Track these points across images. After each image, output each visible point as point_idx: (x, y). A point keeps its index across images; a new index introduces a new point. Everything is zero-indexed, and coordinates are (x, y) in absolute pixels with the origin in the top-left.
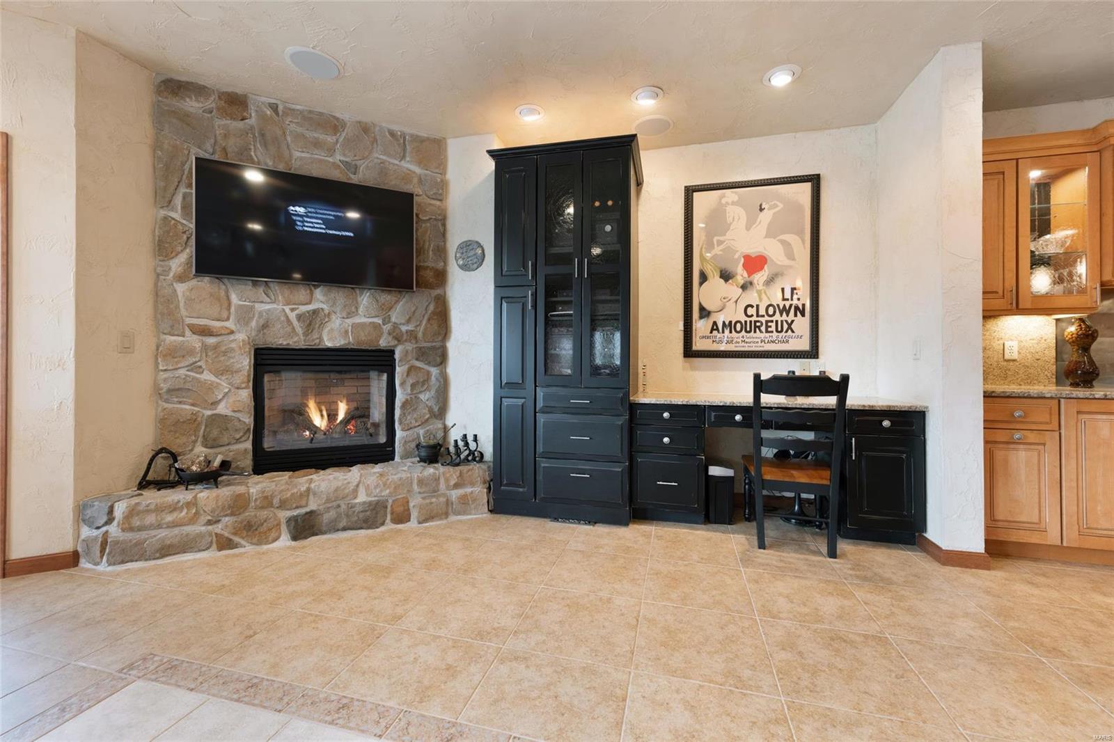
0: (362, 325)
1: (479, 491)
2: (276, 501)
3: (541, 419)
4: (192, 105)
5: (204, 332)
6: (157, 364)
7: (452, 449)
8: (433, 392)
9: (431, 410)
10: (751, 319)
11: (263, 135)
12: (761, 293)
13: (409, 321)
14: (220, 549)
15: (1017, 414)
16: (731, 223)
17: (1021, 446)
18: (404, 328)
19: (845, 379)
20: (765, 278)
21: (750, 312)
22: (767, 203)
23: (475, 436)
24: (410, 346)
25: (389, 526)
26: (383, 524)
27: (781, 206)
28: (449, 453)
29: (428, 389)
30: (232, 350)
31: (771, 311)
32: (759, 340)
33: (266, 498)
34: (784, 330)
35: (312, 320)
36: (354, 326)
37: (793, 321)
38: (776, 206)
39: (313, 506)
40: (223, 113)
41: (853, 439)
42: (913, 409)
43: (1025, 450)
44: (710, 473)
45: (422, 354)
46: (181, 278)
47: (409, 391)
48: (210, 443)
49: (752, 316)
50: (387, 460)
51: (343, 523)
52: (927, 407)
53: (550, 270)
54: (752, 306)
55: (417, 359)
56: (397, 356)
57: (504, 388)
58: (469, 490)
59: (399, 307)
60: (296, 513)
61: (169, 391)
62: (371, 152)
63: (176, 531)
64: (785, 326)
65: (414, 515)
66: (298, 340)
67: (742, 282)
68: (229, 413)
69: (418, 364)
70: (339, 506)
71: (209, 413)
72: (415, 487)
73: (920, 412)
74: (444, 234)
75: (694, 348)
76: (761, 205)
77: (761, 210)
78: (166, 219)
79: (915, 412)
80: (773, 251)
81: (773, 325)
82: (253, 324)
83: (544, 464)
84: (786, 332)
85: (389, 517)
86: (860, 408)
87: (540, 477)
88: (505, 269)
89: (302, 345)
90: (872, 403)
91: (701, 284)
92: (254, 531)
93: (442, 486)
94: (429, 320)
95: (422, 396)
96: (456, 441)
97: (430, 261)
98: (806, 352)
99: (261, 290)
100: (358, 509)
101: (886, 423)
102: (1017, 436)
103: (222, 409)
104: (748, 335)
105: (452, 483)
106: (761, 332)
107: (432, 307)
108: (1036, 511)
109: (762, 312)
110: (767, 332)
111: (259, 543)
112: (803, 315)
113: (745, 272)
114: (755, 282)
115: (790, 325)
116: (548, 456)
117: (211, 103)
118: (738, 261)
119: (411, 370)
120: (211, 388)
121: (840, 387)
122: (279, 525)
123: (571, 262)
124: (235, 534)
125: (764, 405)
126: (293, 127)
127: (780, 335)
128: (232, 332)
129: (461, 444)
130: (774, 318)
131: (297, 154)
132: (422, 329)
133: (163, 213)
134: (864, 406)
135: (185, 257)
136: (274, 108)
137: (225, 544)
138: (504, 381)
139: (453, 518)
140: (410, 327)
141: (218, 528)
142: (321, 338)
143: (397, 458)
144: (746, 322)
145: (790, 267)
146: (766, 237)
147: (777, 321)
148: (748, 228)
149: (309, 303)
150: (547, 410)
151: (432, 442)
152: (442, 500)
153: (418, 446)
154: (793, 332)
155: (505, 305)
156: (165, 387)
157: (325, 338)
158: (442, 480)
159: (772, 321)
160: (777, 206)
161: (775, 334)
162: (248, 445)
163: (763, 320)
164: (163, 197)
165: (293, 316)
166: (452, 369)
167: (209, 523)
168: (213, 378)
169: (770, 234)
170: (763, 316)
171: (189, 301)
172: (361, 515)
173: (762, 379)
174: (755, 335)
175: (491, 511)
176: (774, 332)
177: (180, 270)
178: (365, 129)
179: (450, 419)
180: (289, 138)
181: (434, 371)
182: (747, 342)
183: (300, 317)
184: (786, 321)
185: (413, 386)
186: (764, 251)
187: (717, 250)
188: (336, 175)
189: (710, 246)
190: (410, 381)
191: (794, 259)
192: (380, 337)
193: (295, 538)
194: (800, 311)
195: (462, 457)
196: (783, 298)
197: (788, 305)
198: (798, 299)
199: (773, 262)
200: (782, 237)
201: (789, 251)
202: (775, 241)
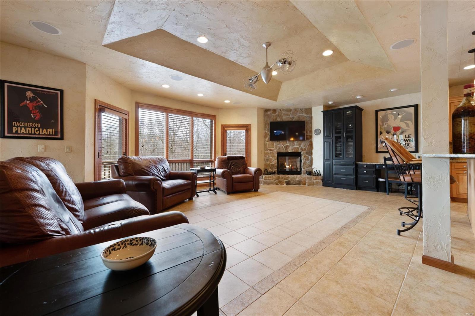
0: (295, 148)
1: (320, 181)
2: (284, 178)
3: (334, 166)
4: (269, 113)
5: (270, 150)
6: (264, 155)
7: (314, 173)
8: (309, 161)
9: (309, 165)
11: (279, 115)
13: (304, 146)
14: (276, 185)
15: (464, 167)
16: (389, 119)
18: (303, 148)
22: (400, 113)
23: (319, 170)
24: (304, 152)
25: (302, 185)
26: (301, 185)
27: (405, 114)
28: (313, 173)
29: (308, 160)
30: (274, 153)
33: (282, 177)
35: (287, 147)
36: (294, 148)
37: (409, 143)
38: (403, 114)
39: (289, 180)
40: (273, 113)
44: (379, 180)
45: (307, 153)
46: (267, 141)
47: (304, 161)
48: (272, 169)
50: (300, 174)
51: (294, 183)
53: (336, 135)
55: (306, 154)
56: (302, 154)
57: (325, 160)
58: (318, 181)
59: (302, 144)
60: (286, 180)
61: (266, 160)
62: (297, 114)
63: (270, 181)
65: (307, 184)
66: (284, 151)
67: (393, 134)
68: (274, 164)
69: (306, 155)
70: (293, 180)
71: (271, 164)
72: (307, 178)
74: (311, 128)
75: (379, 151)
76: (398, 114)
78: (266, 132)
80: (403, 125)
82: (277, 148)
83: (335, 176)
84: (407, 146)
85: (302, 184)
87: (334, 179)
88: (326, 135)
89: (285, 152)
91: (380, 135)
92: (281, 183)
93: (312, 179)
94: (308, 146)
95: (307, 162)
96: (315, 171)
97: (309, 134)
98: (413, 151)
99: (279, 142)
100: (297, 181)
102: (465, 172)
103: (273, 163)
105: (314, 179)
107: (309, 143)
111: (281, 185)
112: (412, 142)
114: (397, 134)
115: (408, 145)
116: (335, 174)
117: (271, 112)
118: (391, 129)
119: (305, 156)
120: (271, 159)
122: (284, 182)
123: (341, 133)
124: (278, 183)
126: (283, 113)
127: (405, 147)
128: (274, 150)
129: (316, 172)
131: (284, 117)
132: (307, 148)
133: (265, 131)
135: (268, 138)
136: (280, 110)
137: (277, 184)
138: (326, 159)
139: (314, 186)
140: (305, 148)
141: (276, 181)
142: (288, 150)
143: (302, 174)
145: (408, 129)
146: (400, 122)
147: (404, 144)
148: (394, 120)
149: (286, 144)
150: (335, 165)
151: (309, 171)
152: (312, 182)
153: (307, 172)
154: (409, 146)
155: (325, 143)
156: (265, 159)
157: (289, 150)
158: (312, 178)
162: (276, 169)
164: (265, 129)
165: (283, 147)
166: (313, 156)
167: (274, 180)
168: (271, 158)
169: (402, 120)
171: (268, 145)
172: (297, 182)
173: (386, 158)
175: (323, 186)
177: (267, 140)
178: (296, 110)
179: (313, 167)
180: (283, 115)
181: (310, 157)
183: (285, 147)
184: (407, 144)
185: (305, 160)
186: (399, 125)
187: (385, 126)
188: (290, 120)
189: (383, 125)
190: (305, 159)
191: (409, 127)
192: (299, 150)
193: (287, 185)
195: (316, 174)
196: (406, 138)
197: (407, 139)
198: (411, 138)
199: (402, 128)
200: (405, 122)
201: (407, 125)
202: (403, 123)
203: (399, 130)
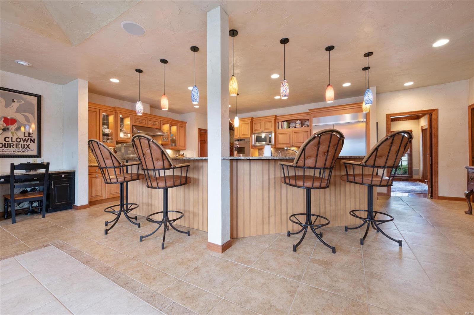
10: (8, 143)
12: (13, 133)
15: (97, 170)
17: (98, 178)
19: (48, 164)
20: (15, 127)
21: (7, 139)
22: (16, 100)
27: (23, 102)
31: (19, 140)
32: (13, 151)
34: (25, 148)
37: (29, 145)
38: (20, 102)
41: (52, 182)
42: (71, 171)
43: (99, 178)
49: (9, 141)
52: (75, 170)
54: (9, 138)
64: (26, 146)
67: (3, 128)
73: (73, 172)
76: (13, 100)
77: (13, 101)
79: (72, 172)
80: (19, 117)
81: (20, 146)
86: (55, 172)
90: (58, 171)
98: (35, 155)
101: (63, 176)
102: (97, 175)
104: (6, 149)
106: (14, 148)
108: (101, 192)
109: (14, 140)
110: (16, 148)
112: (34, 143)
113: (4, 124)
114: (10, 128)
115: (28, 146)
121: (46, 166)
125: (16, 174)
127: (23, 149)
130: (20, 143)
134: (56, 172)
144: (5, 144)
146: (16, 112)
147: (22, 144)
148: (6, 107)
154: (29, 148)
159: (19, 144)
160: (22, 102)
161: (21, 149)
163: (15, 143)
169: (18, 111)
170: (15, 142)
173: (15, 165)
174: (10, 149)
176: (20, 148)
182: (5, 152)
184: (26, 144)
186: (15, 117)
191: (29, 122)
194: (32, 141)
196: (25, 136)
197: (27, 138)
198: (32, 137)
199: (19, 122)
200: (24, 114)
201: (28, 120)
202: (20, 114)
203: (14, 124)
